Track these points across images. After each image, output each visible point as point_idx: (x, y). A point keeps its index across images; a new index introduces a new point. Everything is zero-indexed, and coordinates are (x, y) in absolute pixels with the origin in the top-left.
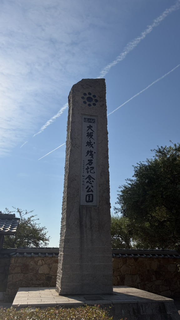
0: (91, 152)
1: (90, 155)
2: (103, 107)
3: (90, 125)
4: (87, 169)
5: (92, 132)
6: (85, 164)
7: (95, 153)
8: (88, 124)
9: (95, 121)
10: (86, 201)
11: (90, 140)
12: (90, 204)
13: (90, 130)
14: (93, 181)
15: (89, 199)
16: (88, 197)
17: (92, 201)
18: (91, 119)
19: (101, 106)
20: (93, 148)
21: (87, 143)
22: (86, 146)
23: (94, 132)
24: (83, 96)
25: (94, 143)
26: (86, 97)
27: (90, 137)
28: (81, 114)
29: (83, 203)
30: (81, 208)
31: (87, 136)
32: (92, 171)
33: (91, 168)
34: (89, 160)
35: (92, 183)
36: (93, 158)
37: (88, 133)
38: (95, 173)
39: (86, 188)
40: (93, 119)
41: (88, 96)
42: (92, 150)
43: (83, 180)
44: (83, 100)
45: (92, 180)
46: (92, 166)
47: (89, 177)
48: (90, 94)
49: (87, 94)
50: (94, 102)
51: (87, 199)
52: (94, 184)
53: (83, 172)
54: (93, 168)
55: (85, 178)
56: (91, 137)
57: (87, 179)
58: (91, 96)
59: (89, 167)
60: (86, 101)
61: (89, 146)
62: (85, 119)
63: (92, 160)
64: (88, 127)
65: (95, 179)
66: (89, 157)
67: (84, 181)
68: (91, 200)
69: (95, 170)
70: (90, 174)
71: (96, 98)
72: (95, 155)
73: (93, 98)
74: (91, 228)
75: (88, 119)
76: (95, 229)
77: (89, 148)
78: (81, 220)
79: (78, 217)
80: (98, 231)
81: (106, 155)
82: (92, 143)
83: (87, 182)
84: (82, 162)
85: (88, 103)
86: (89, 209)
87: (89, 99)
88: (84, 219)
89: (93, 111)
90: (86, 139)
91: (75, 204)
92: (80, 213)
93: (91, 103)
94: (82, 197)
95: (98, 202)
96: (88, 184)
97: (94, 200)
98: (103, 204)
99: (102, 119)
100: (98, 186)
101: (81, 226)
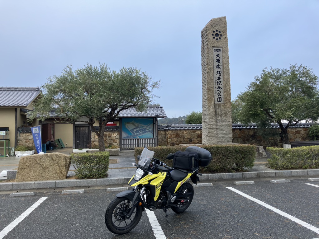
0: (219, 72)
4: (218, 82)
5: (219, 58)
6: (216, 80)
7: (222, 72)
8: (217, 53)
9: (221, 51)
10: (218, 101)
11: (218, 64)
12: (220, 103)
15: (219, 100)
16: (218, 99)
18: (218, 50)
19: (224, 39)
20: (220, 69)
21: (217, 66)
22: (216, 68)
24: (213, 33)
25: (221, 66)
26: (214, 34)
28: (213, 47)
29: (217, 102)
30: (215, 106)
31: (217, 61)
32: (220, 84)
33: (220, 82)
34: (218, 77)
35: (220, 91)
37: (217, 60)
38: (222, 85)
39: (218, 94)
40: (220, 49)
41: (216, 33)
44: (212, 37)
45: (220, 89)
46: (220, 80)
47: (219, 87)
48: (217, 31)
49: (215, 31)
50: (219, 36)
51: (218, 100)
53: (215, 85)
54: (221, 82)
55: (217, 88)
56: (219, 62)
57: (218, 89)
58: (218, 32)
61: (218, 68)
62: (215, 49)
63: (220, 77)
64: (217, 55)
65: (222, 89)
66: (218, 75)
67: (216, 90)
69: (222, 83)
70: (219, 85)
71: (221, 34)
72: (222, 74)
73: (219, 34)
74: (221, 115)
75: (217, 49)
76: (223, 116)
77: (218, 70)
78: (215, 112)
79: (214, 110)
80: (225, 116)
81: (228, 73)
82: (219, 66)
83: (218, 90)
84: (214, 79)
85: (216, 38)
86: (219, 105)
87: (217, 35)
88: (217, 111)
89: (219, 43)
90: (216, 64)
91: (212, 103)
92: (215, 108)
93: (218, 38)
94: (215, 99)
95: (224, 101)
96: (218, 92)
97: (222, 100)
98: (227, 102)
99: (225, 49)
100: (224, 92)
101: (216, 114)
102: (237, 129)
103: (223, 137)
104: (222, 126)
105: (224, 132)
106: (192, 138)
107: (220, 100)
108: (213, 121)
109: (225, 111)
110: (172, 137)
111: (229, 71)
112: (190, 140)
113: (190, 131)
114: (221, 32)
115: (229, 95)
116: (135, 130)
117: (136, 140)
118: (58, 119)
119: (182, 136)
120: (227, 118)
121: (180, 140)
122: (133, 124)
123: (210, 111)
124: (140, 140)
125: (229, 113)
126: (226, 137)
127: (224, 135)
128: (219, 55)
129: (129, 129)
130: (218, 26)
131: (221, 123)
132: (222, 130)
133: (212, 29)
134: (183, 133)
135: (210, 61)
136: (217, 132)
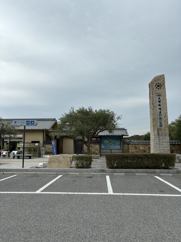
0: (160, 108)
4: (159, 115)
8: (158, 97)
17: (162, 127)
18: (159, 95)
19: (163, 88)
21: (159, 105)
23: (161, 100)
24: (156, 85)
25: (161, 105)
26: (157, 85)
28: (156, 93)
29: (159, 127)
30: (158, 129)
32: (161, 116)
34: (160, 112)
37: (159, 101)
40: (160, 95)
41: (158, 85)
44: (156, 87)
45: (161, 119)
46: (161, 114)
47: (160, 118)
48: (158, 83)
49: (157, 84)
50: (160, 87)
52: (162, 120)
54: (161, 115)
55: (159, 118)
56: (160, 102)
58: (159, 84)
59: (160, 114)
60: (157, 87)
62: (157, 95)
63: (161, 112)
64: (158, 98)
66: (160, 111)
67: (158, 120)
71: (161, 85)
72: (162, 110)
74: (162, 135)
75: (158, 95)
76: (163, 136)
77: (159, 107)
78: (158, 133)
79: (157, 132)
81: (166, 109)
83: (160, 120)
84: (157, 113)
85: (158, 88)
86: (161, 129)
87: (158, 86)
88: (159, 133)
89: (160, 91)
90: (158, 103)
91: (156, 128)
92: (158, 131)
93: (159, 88)
94: (158, 125)
95: (164, 127)
96: (160, 121)
97: (162, 126)
98: (166, 127)
99: (164, 94)
100: (164, 121)
101: (159, 135)
102: (176, 144)
103: (164, 150)
104: (163, 142)
105: (164, 146)
106: (145, 149)
107: (161, 126)
108: (157, 139)
109: (164, 133)
110: (132, 148)
111: (167, 108)
112: (144, 151)
113: (144, 145)
114: (161, 84)
115: (167, 123)
116: (109, 144)
117: (110, 150)
118: (66, 137)
119: (138, 148)
120: (166, 137)
121: (138, 151)
122: (108, 139)
123: (155, 133)
124: (112, 150)
125: (167, 134)
126: (166, 149)
127: (164, 148)
128: (160, 98)
129: (106, 143)
130: (159, 80)
131: (162, 140)
132: (163, 145)
133: (155, 83)
134: (139, 146)
135: (154, 102)
136: (160, 146)
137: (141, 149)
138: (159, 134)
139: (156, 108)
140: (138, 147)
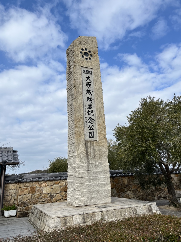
0: (91, 98)
1: (90, 101)
2: (97, 61)
3: (88, 76)
5: (90, 82)
6: (87, 108)
7: (93, 99)
8: (87, 75)
9: (91, 73)
11: (89, 89)
12: (92, 139)
13: (88, 80)
14: (93, 122)
16: (90, 134)
18: (88, 71)
19: (95, 60)
20: (91, 95)
21: (87, 91)
22: (87, 93)
23: (91, 82)
24: (81, 51)
25: (92, 91)
26: (84, 52)
27: (89, 86)
28: (81, 66)
29: (88, 138)
30: (86, 143)
31: (87, 85)
32: (92, 114)
33: (91, 111)
34: (89, 105)
35: (92, 123)
36: (92, 103)
37: (87, 83)
38: (94, 115)
39: (89, 127)
40: (90, 71)
41: (85, 51)
42: (91, 97)
43: (86, 121)
44: (80, 55)
46: (92, 110)
47: (90, 118)
48: (86, 49)
49: (84, 49)
50: (89, 56)
51: (90, 136)
52: (94, 124)
53: (86, 115)
54: (92, 111)
55: (87, 119)
57: (89, 120)
58: (87, 51)
59: (90, 110)
60: (84, 55)
61: (88, 93)
62: (84, 70)
63: (91, 105)
64: (87, 78)
65: (94, 120)
66: (89, 103)
68: (93, 136)
69: (94, 113)
70: (90, 116)
71: (91, 54)
72: (93, 101)
73: (89, 53)
74: (95, 157)
75: (87, 71)
76: (97, 158)
77: (89, 95)
78: (87, 152)
79: (85, 149)
80: (99, 159)
81: (102, 101)
82: (90, 91)
83: (89, 122)
84: (84, 106)
85: (85, 57)
86: (91, 143)
87: (86, 54)
88: (89, 150)
89: (89, 64)
90: (86, 88)
91: (82, 140)
92: (86, 146)
94: (86, 134)
95: (98, 137)
96: (90, 124)
97: (95, 136)
98: (101, 139)
99: (96, 71)
100: (97, 125)
101: (87, 156)
103: (98, 191)
104: (97, 172)
105: (99, 182)
106: (53, 192)
107: (92, 135)
108: (83, 166)
109: (99, 151)
110: (24, 193)
111: (102, 98)
112: (51, 195)
113: (50, 183)
114: (92, 52)
115: (103, 129)
119: (38, 191)
120: (102, 162)
121: (36, 197)
123: (79, 151)
125: (105, 154)
126: (102, 190)
127: (99, 188)
130: (88, 44)
131: (94, 168)
132: (96, 179)
133: (80, 46)
134: (41, 186)
135: (79, 84)
136: (90, 182)
137: (44, 192)
138: (89, 153)
139: (81, 97)
140: (37, 189)
